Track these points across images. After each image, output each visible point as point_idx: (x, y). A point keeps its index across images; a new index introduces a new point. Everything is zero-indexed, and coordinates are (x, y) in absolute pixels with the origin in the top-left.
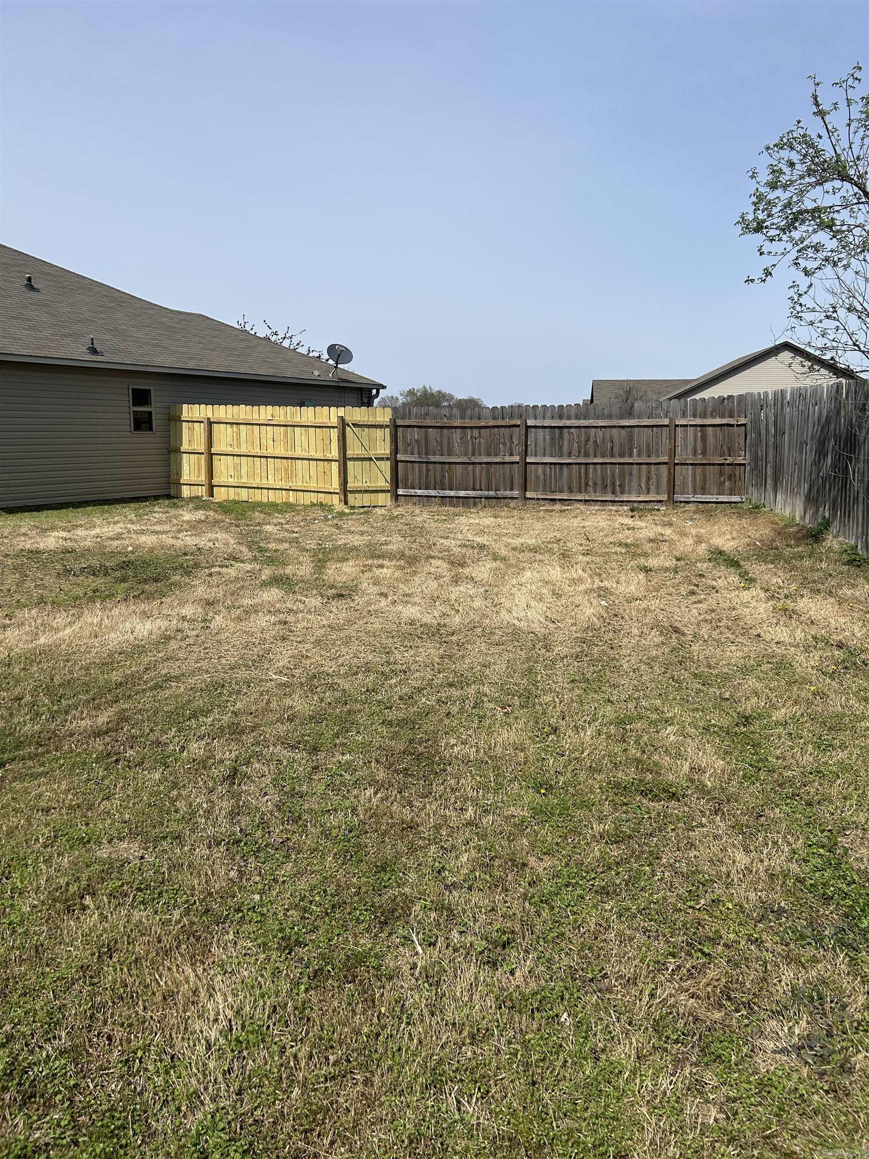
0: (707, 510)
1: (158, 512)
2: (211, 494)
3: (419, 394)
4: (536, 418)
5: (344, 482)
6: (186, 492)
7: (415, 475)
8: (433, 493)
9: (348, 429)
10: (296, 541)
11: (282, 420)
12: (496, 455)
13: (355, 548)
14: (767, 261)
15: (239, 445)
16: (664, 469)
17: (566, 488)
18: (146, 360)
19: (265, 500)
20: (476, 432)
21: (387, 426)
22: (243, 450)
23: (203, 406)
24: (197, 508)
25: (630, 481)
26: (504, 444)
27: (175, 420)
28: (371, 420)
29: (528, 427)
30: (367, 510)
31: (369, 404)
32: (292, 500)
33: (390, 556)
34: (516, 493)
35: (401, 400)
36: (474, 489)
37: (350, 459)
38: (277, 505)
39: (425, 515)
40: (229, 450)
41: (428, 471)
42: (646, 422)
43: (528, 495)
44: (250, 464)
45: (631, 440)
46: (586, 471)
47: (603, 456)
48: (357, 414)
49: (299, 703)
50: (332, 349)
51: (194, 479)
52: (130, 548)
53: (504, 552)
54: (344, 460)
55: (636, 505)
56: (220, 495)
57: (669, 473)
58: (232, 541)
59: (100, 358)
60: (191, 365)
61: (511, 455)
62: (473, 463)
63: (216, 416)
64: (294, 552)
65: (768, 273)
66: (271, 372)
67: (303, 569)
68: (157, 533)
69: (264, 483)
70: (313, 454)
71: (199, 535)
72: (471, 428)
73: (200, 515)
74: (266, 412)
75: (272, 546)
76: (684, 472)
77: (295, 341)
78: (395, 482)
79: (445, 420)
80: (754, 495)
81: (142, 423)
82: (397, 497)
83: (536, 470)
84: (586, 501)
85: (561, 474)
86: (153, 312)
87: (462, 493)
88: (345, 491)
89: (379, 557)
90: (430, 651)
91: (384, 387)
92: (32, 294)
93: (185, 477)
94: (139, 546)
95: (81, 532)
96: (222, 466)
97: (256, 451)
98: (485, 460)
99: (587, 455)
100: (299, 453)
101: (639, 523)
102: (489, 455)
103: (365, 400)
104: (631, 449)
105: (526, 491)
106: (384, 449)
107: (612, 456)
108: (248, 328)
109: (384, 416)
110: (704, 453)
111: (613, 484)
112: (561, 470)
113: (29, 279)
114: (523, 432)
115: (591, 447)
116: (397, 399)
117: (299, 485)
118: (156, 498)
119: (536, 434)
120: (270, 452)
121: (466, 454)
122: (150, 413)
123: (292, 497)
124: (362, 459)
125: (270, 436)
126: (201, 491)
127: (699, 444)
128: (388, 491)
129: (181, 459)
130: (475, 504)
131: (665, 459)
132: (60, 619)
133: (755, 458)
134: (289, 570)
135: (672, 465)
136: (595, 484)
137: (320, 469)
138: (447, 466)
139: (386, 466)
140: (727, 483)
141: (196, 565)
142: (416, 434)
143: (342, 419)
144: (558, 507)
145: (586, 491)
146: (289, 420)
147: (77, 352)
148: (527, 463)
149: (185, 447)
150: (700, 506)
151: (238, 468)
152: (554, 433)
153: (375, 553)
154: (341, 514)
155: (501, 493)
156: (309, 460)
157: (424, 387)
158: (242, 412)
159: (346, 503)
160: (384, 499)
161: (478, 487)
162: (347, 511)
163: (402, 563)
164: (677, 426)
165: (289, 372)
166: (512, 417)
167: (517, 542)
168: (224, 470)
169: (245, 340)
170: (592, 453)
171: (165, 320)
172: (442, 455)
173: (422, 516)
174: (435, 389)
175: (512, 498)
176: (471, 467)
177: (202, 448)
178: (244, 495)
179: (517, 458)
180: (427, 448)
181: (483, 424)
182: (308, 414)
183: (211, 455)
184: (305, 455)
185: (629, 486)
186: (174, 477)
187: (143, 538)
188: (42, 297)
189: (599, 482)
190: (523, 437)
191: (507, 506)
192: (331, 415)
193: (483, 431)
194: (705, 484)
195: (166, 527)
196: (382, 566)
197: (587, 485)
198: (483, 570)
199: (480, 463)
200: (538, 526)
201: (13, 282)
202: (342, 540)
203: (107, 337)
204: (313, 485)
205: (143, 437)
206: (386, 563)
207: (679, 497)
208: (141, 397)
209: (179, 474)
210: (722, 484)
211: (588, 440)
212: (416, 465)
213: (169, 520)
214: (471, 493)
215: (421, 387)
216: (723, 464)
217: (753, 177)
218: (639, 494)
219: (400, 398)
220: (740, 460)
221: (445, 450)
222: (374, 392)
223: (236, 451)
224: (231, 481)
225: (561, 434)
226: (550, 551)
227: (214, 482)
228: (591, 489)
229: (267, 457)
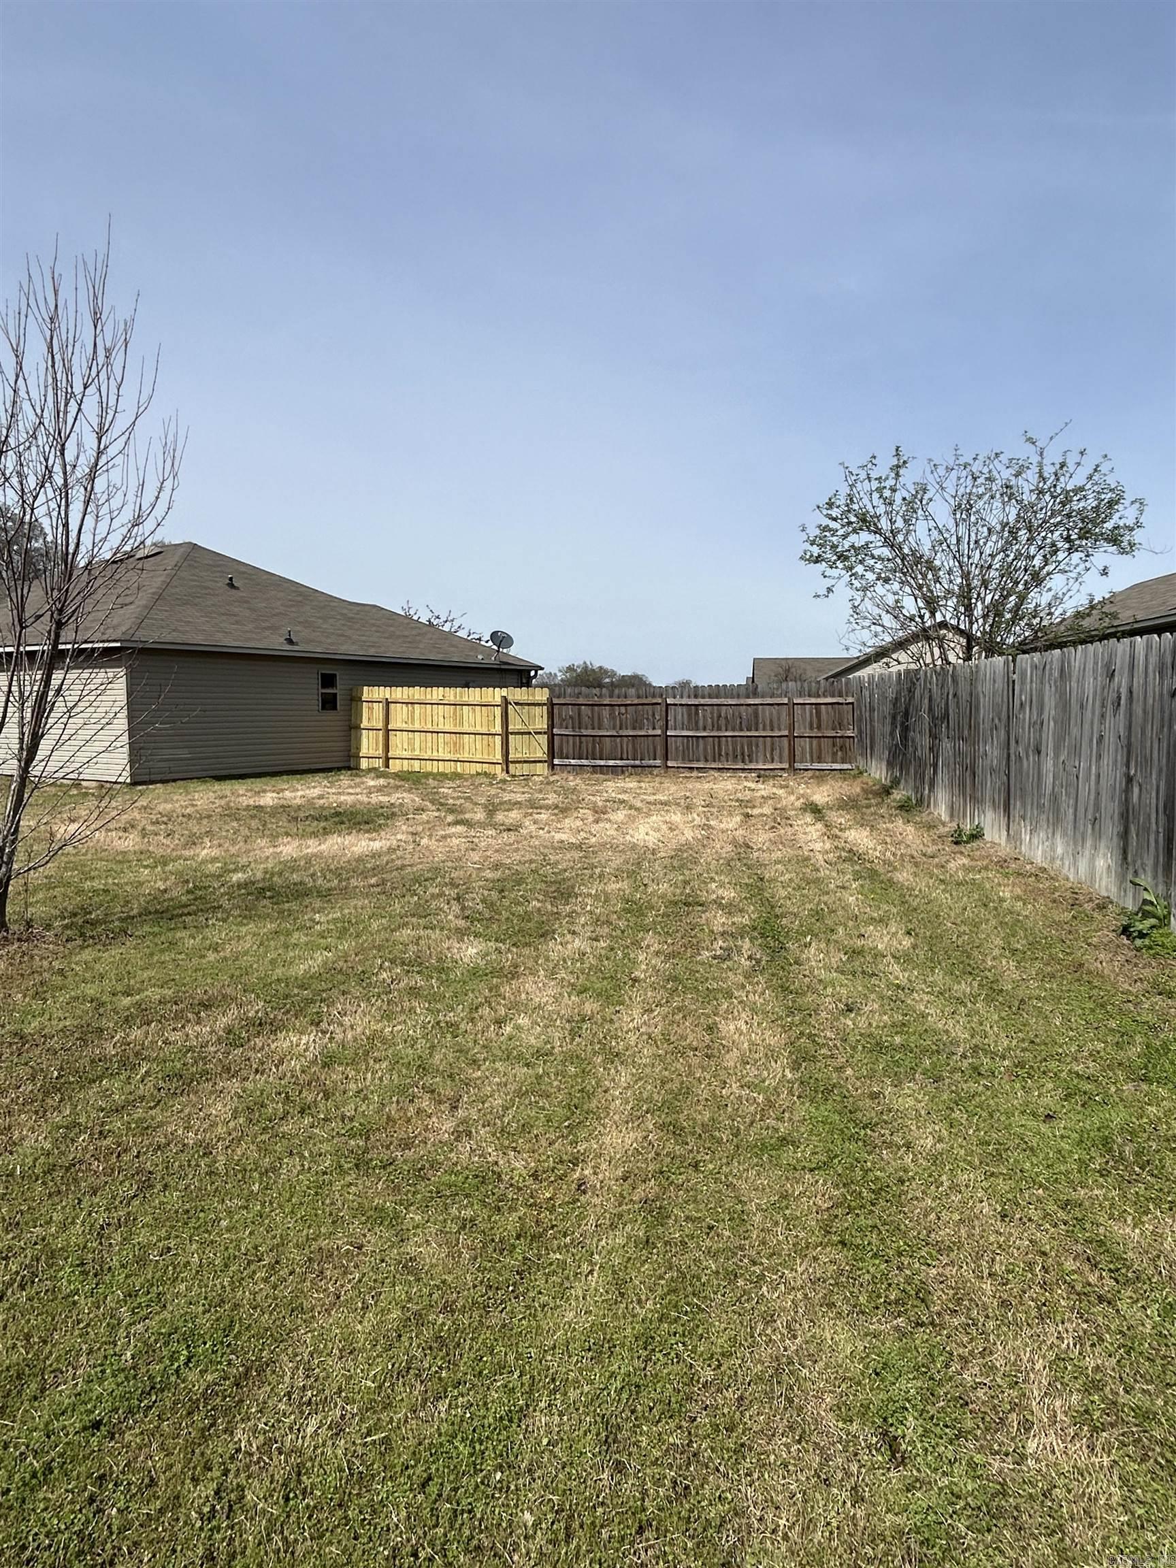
0: (820, 776)
1: (345, 780)
2: (387, 766)
3: (579, 670)
4: (675, 698)
5: (506, 753)
6: (364, 764)
7: (569, 748)
8: (585, 762)
9: (510, 707)
10: (469, 798)
11: (452, 699)
12: (641, 729)
13: (519, 803)
14: (829, 582)
15: (413, 723)
16: (785, 741)
17: (702, 758)
18: (332, 649)
19: (435, 771)
20: (623, 709)
21: (544, 704)
22: (417, 726)
23: (382, 688)
24: (378, 777)
25: (757, 752)
26: (647, 719)
27: (355, 700)
28: (531, 699)
29: (668, 705)
30: (527, 778)
31: (528, 685)
32: (459, 770)
33: (547, 807)
34: (658, 762)
35: (560, 676)
36: (622, 759)
37: (512, 733)
38: (447, 774)
39: (578, 781)
40: (404, 726)
41: (581, 742)
42: (769, 701)
43: (670, 764)
44: (423, 738)
45: (756, 716)
46: (719, 742)
47: (733, 730)
48: (518, 694)
49: (489, 874)
50: (494, 636)
51: (372, 753)
52: (335, 805)
53: (639, 804)
54: (506, 735)
55: (762, 772)
56: (395, 766)
57: (790, 744)
58: (417, 799)
59: (296, 648)
60: (371, 652)
61: (654, 728)
62: (621, 736)
63: (393, 696)
64: (468, 805)
65: (829, 590)
66: (440, 657)
67: (480, 815)
68: (352, 794)
69: (435, 755)
70: (479, 729)
71: (389, 795)
72: (619, 705)
73: (382, 781)
74: (437, 693)
75: (451, 801)
76: (802, 743)
77: (456, 624)
78: (552, 753)
79: (596, 698)
80: (861, 763)
81: (329, 703)
82: (553, 766)
83: (676, 742)
84: (719, 769)
85: (698, 746)
86: (335, 604)
87: (611, 763)
88: (507, 761)
89: (537, 808)
90: (577, 855)
91: (542, 669)
92: (234, 591)
93: (364, 751)
94: (341, 803)
95: (287, 794)
96: (397, 740)
97: (429, 727)
98: (631, 733)
99: (719, 729)
100: (466, 729)
101: (760, 786)
102: (634, 728)
103: (524, 681)
104: (757, 724)
105: (667, 760)
106: (542, 724)
107: (741, 730)
108: (412, 612)
109: (542, 695)
110: (819, 728)
111: (743, 754)
112: (697, 742)
113: (231, 579)
114: (664, 709)
115: (722, 722)
116: (555, 675)
117: (466, 756)
118: (339, 769)
119: (675, 710)
120: (441, 728)
121: (614, 728)
122: (335, 695)
123: (459, 768)
124: (522, 733)
125: (441, 714)
126: (379, 763)
127: (815, 719)
128: (545, 761)
129: (361, 735)
130: (623, 772)
131: (786, 733)
132: (310, 842)
133: (860, 732)
134: (467, 816)
135: (791, 738)
136: (727, 754)
137: (485, 742)
138: (598, 739)
139: (543, 739)
140: (839, 753)
141: (394, 814)
142: (570, 711)
143: (505, 698)
144: (695, 774)
145: (719, 760)
146: (458, 700)
147: (274, 643)
148: (667, 736)
149: (364, 724)
150: (817, 772)
151: (411, 743)
152: (691, 710)
153: (534, 805)
154: (504, 781)
155: (645, 762)
156: (475, 734)
157: (585, 663)
158: (417, 693)
159: (508, 772)
160: (542, 769)
161: (625, 757)
162: (509, 779)
163: (556, 811)
164: (794, 704)
165: (456, 657)
166: (654, 696)
167: (652, 798)
168: (399, 745)
169: (416, 628)
170: (724, 728)
171: (345, 611)
172: (593, 729)
173: (574, 781)
174: (596, 665)
175: (655, 767)
176: (618, 740)
177: (380, 725)
178: (416, 766)
179: (659, 732)
180: (580, 723)
181: (629, 702)
182: (474, 694)
183: (387, 731)
184: (472, 730)
185: (757, 756)
186: (353, 751)
187: (342, 798)
188: (241, 594)
189: (731, 753)
190: (664, 713)
191: (651, 773)
192: (496, 695)
193: (629, 708)
194: (820, 753)
195: (358, 790)
196: (540, 813)
197: (720, 755)
198: (620, 816)
199: (627, 736)
200: (673, 788)
201: (216, 582)
202: (507, 797)
203: (298, 628)
204: (478, 757)
205: (330, 715)
206: (543, 811)
207: (797, 765)
208: (328, 681)
209: (359, 749)
210: (835, 754)
211: (720, 716)
212: (571, 738)
213: (357, 785)
214: (619, 763)
215: (582, 663)
216: (835, 737)
217: (803, 530)
218: (765, 762)
219: (559, 674)
220: (849, 733)
221: (596, 725)
222: (533, 673)
223: (410, 727)
224: (405, 754)
225: (697, 710)
226: (678, 804)
227: (390, 755)
228: (723, 759)
229: (438, 732)
